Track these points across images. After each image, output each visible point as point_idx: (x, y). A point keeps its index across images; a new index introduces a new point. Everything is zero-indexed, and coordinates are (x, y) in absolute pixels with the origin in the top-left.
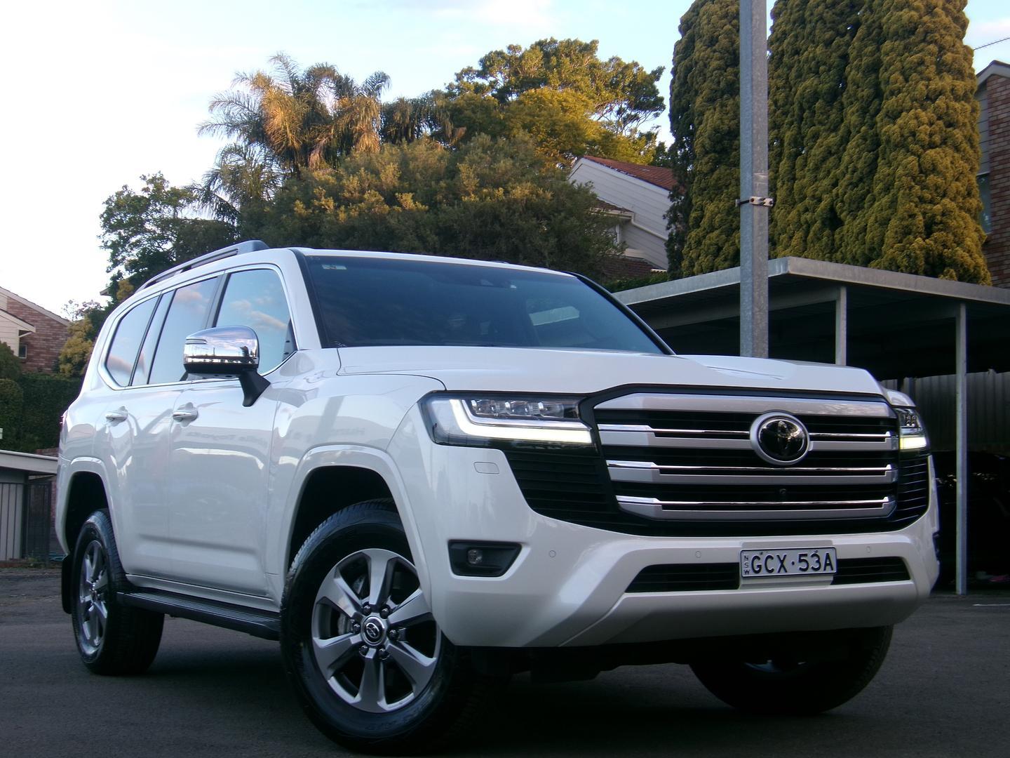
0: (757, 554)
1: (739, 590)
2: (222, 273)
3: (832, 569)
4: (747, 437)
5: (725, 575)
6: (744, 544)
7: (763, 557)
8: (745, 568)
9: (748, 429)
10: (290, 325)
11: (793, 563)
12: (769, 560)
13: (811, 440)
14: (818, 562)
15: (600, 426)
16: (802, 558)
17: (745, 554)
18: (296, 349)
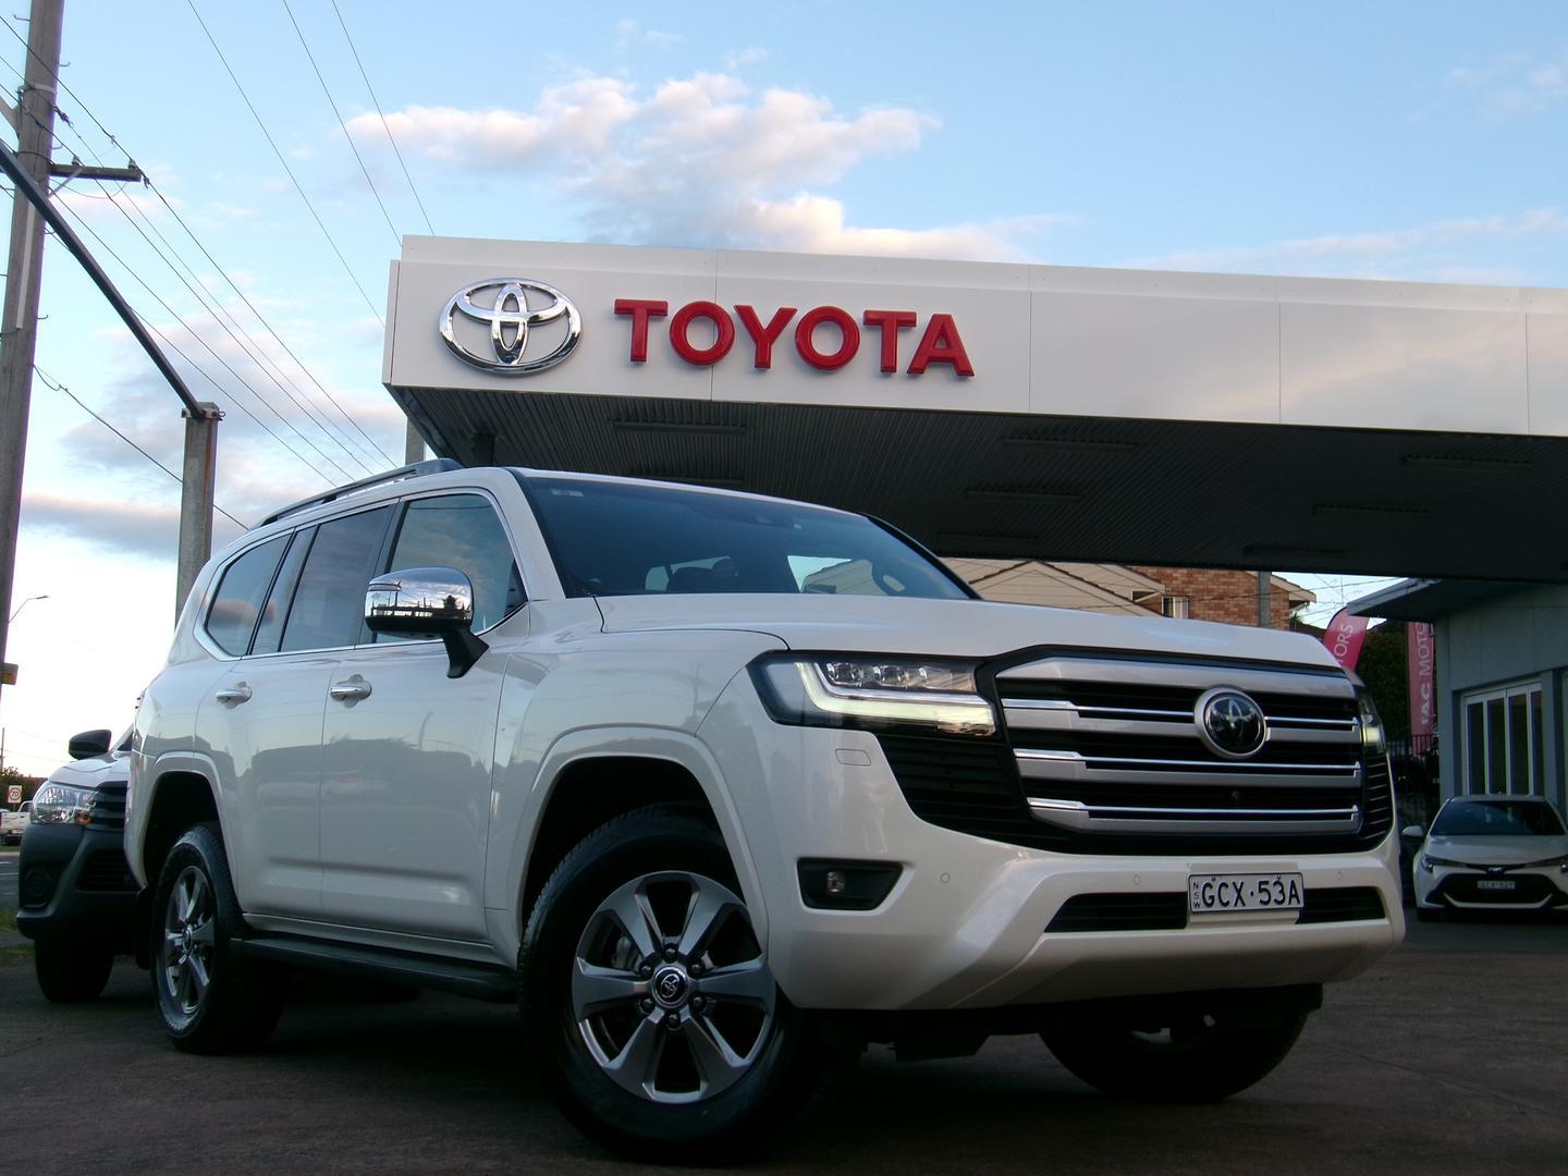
0: (1208, 880)
1: (1185, 930)
2: (396, 501)
3: (1299, 902)
4: (1190, 720)
5: (1167, 909)
6: (1194, 866)
7: (1216, 885)
8: (1194, 899)
9: (1191, 709)
10: (515, 567)
11: (1252, 894)
12: (1223, 889)
13: (1268, 726)
14: (1282, 892)
15: (1006, 702)
16: (1263, 887)
17: (1193, 880)
18: (525, 599)
